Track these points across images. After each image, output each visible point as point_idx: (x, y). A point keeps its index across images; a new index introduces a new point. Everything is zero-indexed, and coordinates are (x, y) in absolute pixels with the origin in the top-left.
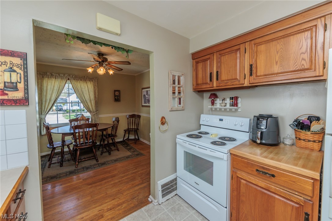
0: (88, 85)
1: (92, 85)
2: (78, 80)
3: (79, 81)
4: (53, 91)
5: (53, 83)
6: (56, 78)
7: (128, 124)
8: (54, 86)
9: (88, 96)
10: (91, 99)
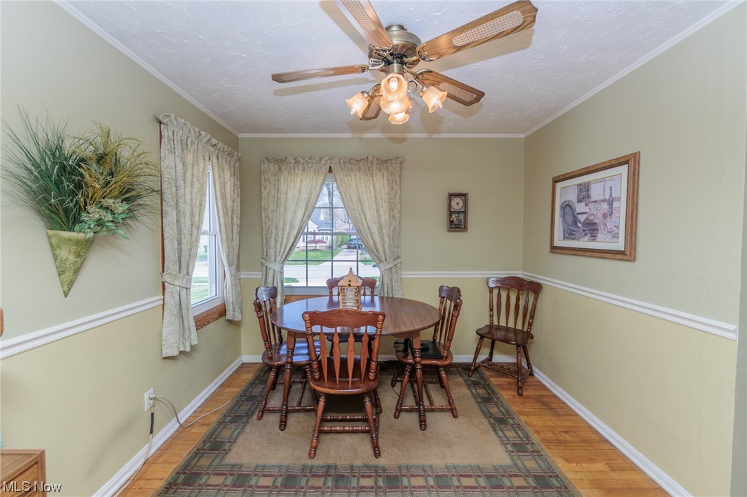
0: (375, 181)
1: (386, 182)
2: (352, 170)
3: (353, 174)
4: (297, 203)
5: (299, 182)
6: (304, 170)
7: (491, 310)
8: (300, 191)
9: (376, 214)
10: (383, 222)
